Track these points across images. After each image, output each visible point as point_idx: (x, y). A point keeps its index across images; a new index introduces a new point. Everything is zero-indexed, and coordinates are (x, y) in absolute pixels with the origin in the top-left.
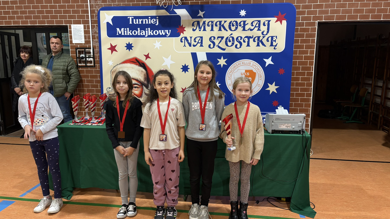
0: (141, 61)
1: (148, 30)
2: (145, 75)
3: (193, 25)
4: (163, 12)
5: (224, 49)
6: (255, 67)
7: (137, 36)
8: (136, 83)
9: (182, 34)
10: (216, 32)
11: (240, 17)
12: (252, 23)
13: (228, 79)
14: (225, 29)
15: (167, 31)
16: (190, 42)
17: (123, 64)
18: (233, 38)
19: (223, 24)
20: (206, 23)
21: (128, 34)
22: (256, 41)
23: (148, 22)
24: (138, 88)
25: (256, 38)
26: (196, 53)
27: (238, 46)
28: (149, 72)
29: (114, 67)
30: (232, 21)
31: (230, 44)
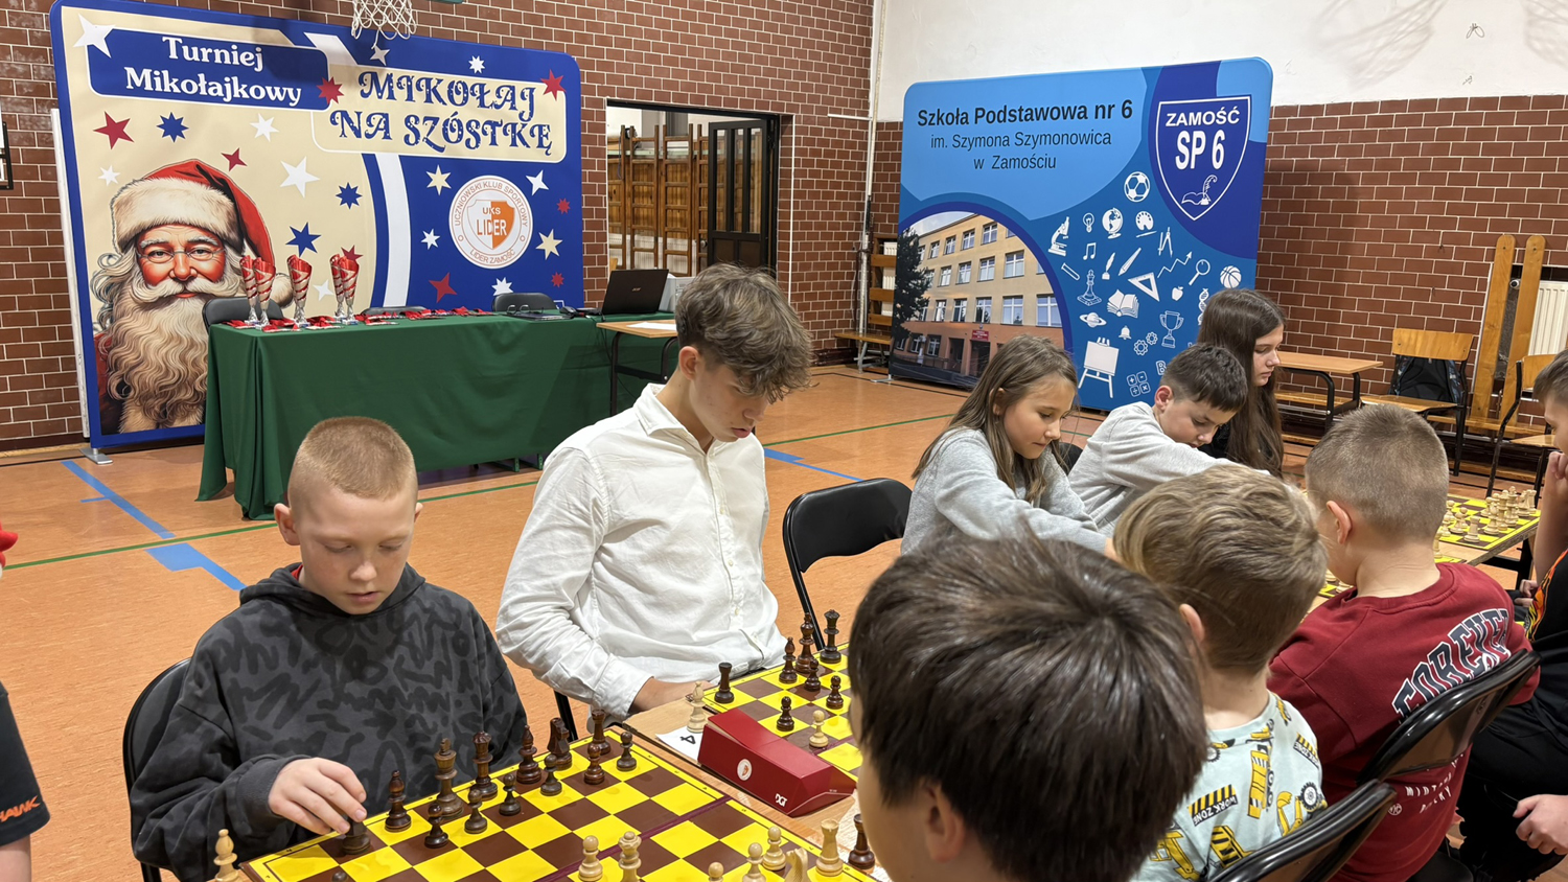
0: (216, 172)
1: (231, 82)
2: (228, 213)
3: (361, 81)
4: (275, 37)
5: (441, 150)
6: (510, 195)
7: (197, 97)
8: (202, 238)
9: (332, 101)
10: (419, 106)
11: (471, 73)
12: (498, 91)
13: (454, 223)
14: (440, 100)
15: (290, 90)
16: (356, 125)
17: (156, 180)
18: (459, 122)
19: (435, 87)
20: (395, 79)
21: (167, 89)
22: (510, 133)
23: (232, 60)
24: (209, 252)
25: (509, 127)
26: (374, 155)
27: (473, 143)
28: (242, 204)
29: (124, 188)
30: (453, 82)
31: (453, 136)
